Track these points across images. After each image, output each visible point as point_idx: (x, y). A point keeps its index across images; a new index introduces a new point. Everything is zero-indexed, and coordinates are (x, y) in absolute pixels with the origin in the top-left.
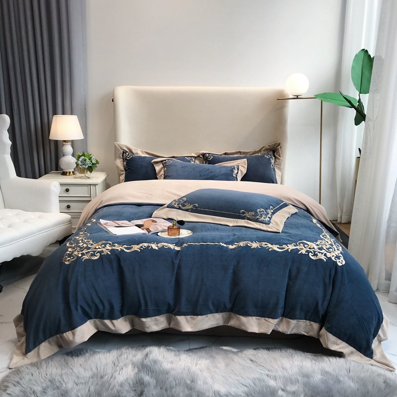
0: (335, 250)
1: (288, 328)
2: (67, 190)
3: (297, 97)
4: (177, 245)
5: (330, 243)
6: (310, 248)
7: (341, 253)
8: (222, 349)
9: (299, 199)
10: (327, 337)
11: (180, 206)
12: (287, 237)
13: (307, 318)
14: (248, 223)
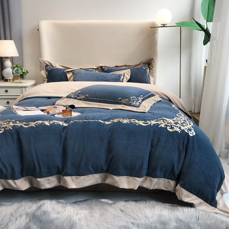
0: (187, 125)
1: (151, 185)
2: (6, 91)
3: (164, 26)
4: (65, 122)
5: (184, 119)
6: (168, 123)
7: (192, 127)
8: (101, 201)
9: (164, 93)
10: (181, 191)
11: (76, 96)
12: (151, 115)
13: (166, 177)
14: (123, 107)
